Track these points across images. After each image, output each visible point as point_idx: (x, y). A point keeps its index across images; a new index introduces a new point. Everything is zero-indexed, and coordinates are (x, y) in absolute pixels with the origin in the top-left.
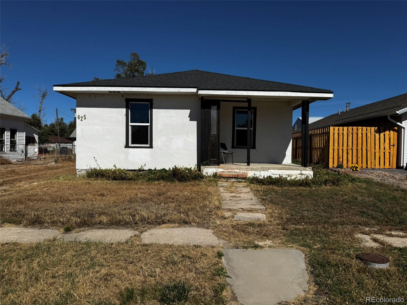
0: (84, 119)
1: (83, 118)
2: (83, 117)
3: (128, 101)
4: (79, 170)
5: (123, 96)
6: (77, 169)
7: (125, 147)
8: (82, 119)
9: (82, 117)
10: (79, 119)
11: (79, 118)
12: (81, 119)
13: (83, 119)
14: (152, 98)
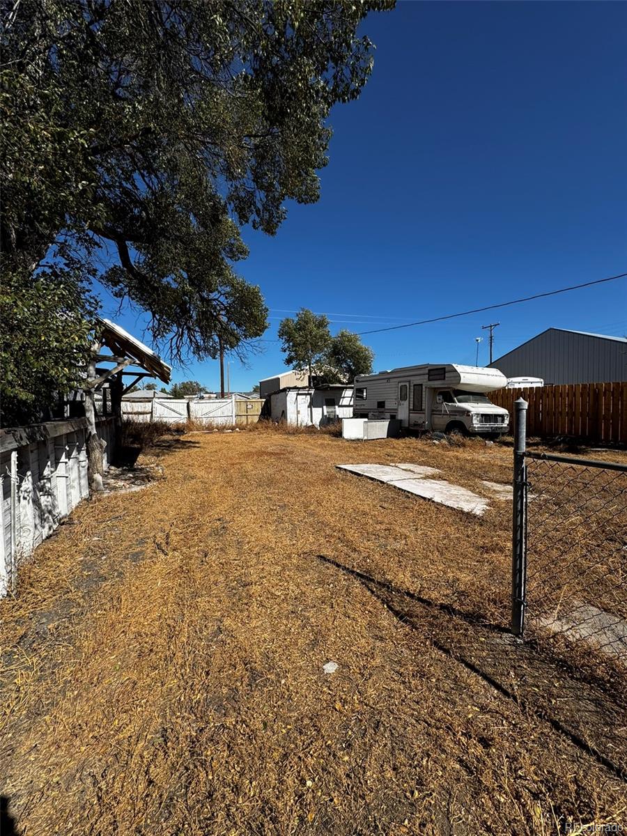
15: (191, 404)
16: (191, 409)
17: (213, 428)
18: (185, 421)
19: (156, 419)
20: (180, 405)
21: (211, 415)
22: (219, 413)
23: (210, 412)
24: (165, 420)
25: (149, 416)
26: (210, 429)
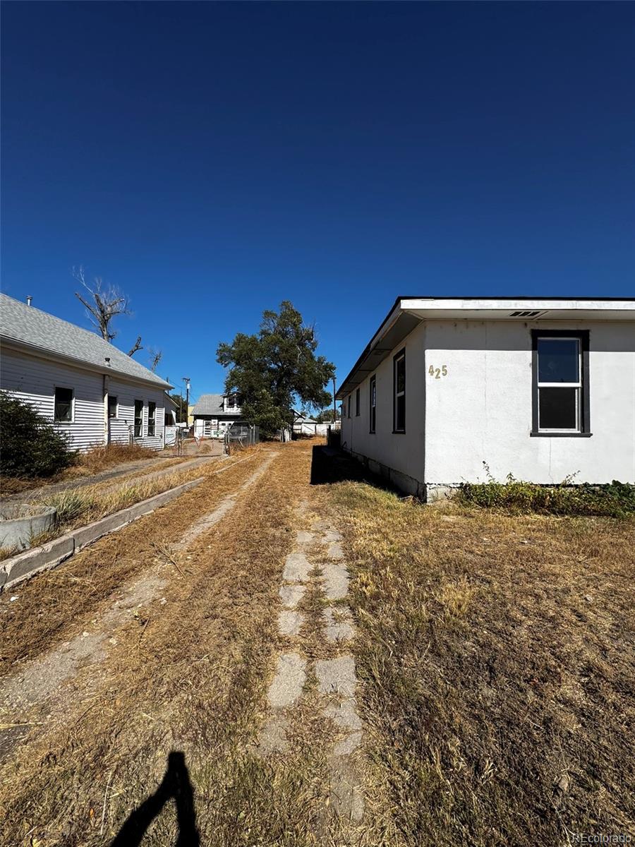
0: (444, 375)
1: (441, 372)
2: (441, 370)
3: (535, 334)
4: (433, 486)
5: (526, 324)
6: (428, 483)
7: (532, 435)
8: (438, 374)
9: (438, 370)
10: (432, 375)
11: (432, 373)
12: (435, 374)
13: (440, 375)
14: (588, 328)
15: (317, 426)
16: (317, 428)
18: (313, 433)
19: (301, 432)
20: (313, 426)
24: (305, 432)
25: (298, 431)
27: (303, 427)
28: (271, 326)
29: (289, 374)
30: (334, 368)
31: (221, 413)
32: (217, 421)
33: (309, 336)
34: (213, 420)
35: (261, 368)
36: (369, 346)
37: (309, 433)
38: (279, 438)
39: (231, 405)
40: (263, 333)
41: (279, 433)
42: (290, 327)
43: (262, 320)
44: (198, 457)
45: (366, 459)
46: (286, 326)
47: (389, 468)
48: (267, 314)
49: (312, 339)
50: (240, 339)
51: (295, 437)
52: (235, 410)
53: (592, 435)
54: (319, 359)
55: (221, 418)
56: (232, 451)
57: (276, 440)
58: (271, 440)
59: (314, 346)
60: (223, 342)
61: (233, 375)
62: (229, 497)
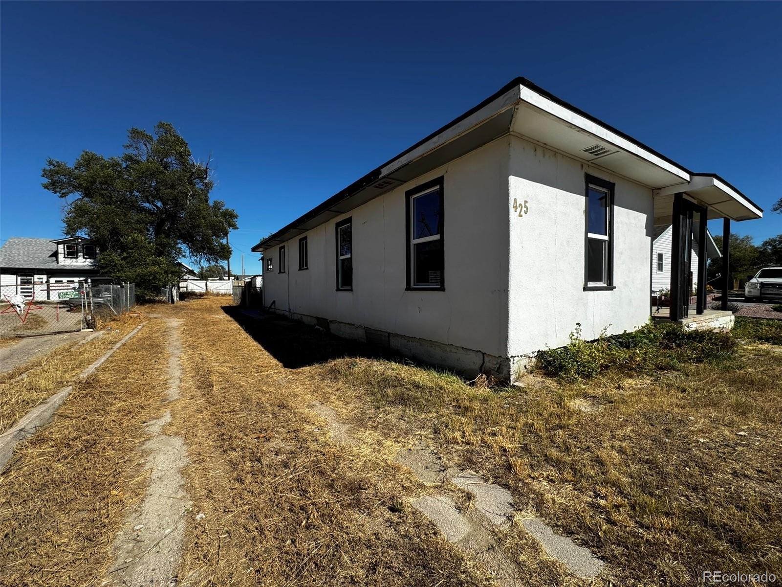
0: (525, 212)
1: (524, 209)
3: (588, 180)
5: (582, 166)
6: (512, 357)
7: (584, 289)
8: (521, 211)
9: (521, 206)
10: (516, 211)
11: (516, 208)
14: (614, 182)
15: (208, 283)
16: (208, 286)
17: (219, 295)
18: (205, 291)
19: (189, 290)
20: (202, 283)
21: (218, 289)
22: (223, 288)
23: (218, 287)
24: (194, 291)
25: (185, 289)
26: (218, 295)
27: (189, 284)
28: (143, 153)
29: (173, 217)
30: (236, 217)
31: (53, 266)
32: (45, 277)
33: (202, 174)
34: (36, 277)
35: (129, 205)
36: (377, 172)
37: (197, 291)
38: (165, 298)
39: (72, 253)
40: (129, 158)
41: (165, 293)
42: (173, 158)
43: (127, 142)
44: (20, 337)
45: (323, 322)
46: (167, 155)
47: (389, 334)
48: (136, 134)
49: (206, 178)
50: (89, 161)
51: (183, 296)
52: (82, 262)
53: (615, 288)
54: (216, 203)
55: (51, 273)
56: (99, 324)
57: (160, 302)
58: (152, 302)
59: (208, 186)
60: (56, 159)
61: (80, 211)
62: (155, 427)
